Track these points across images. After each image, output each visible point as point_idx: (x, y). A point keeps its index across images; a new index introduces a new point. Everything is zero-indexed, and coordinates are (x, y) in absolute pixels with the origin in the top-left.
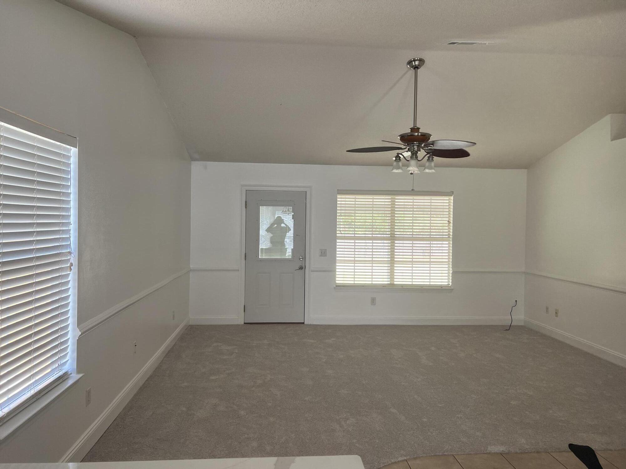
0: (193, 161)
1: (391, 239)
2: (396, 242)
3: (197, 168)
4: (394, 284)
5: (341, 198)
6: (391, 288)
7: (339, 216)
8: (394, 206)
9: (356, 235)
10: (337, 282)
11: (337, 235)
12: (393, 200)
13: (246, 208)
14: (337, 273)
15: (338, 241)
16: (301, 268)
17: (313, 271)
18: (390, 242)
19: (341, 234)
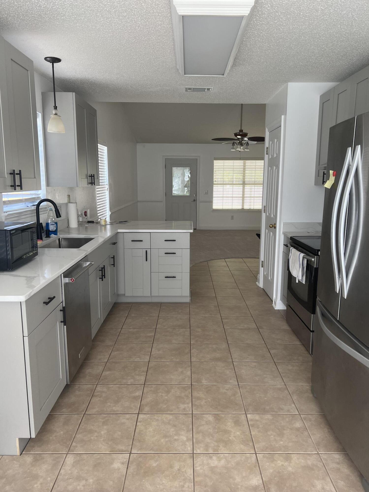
0: (138, 143)
1: (243, 185)
2: (245, 186)
3: (140, 147)
4: (244, 209)
5: (216, 162)
6: (243, 211)
7: (215, 172)
8: (245, 168)
9: (224, 183)
10: (213, 208)
11: (214, 183)
12: (245, 163)
13: (165, 168)
14: (214, 203)
15: (214, 186)
16: (194, 200)
17: (200, 202)
18: (242, 186)
19: (216, 182)
